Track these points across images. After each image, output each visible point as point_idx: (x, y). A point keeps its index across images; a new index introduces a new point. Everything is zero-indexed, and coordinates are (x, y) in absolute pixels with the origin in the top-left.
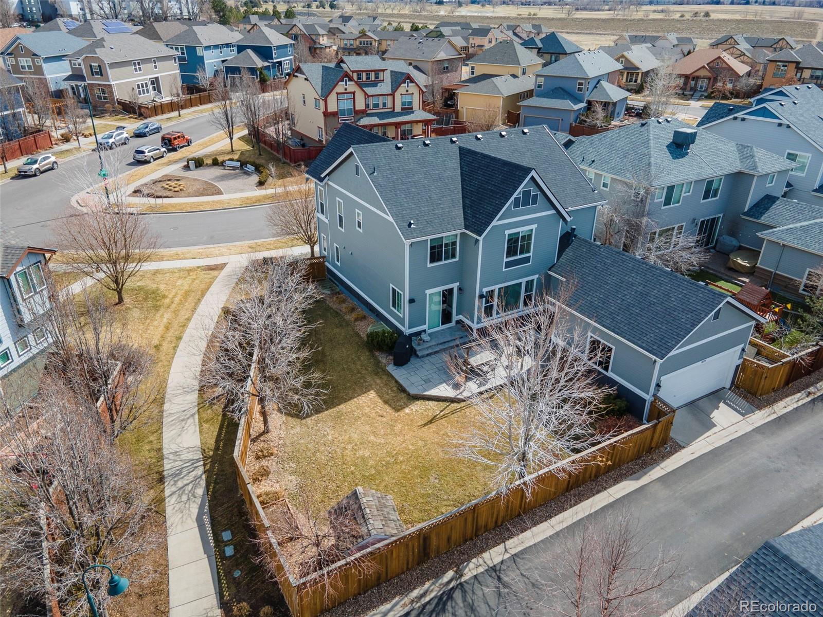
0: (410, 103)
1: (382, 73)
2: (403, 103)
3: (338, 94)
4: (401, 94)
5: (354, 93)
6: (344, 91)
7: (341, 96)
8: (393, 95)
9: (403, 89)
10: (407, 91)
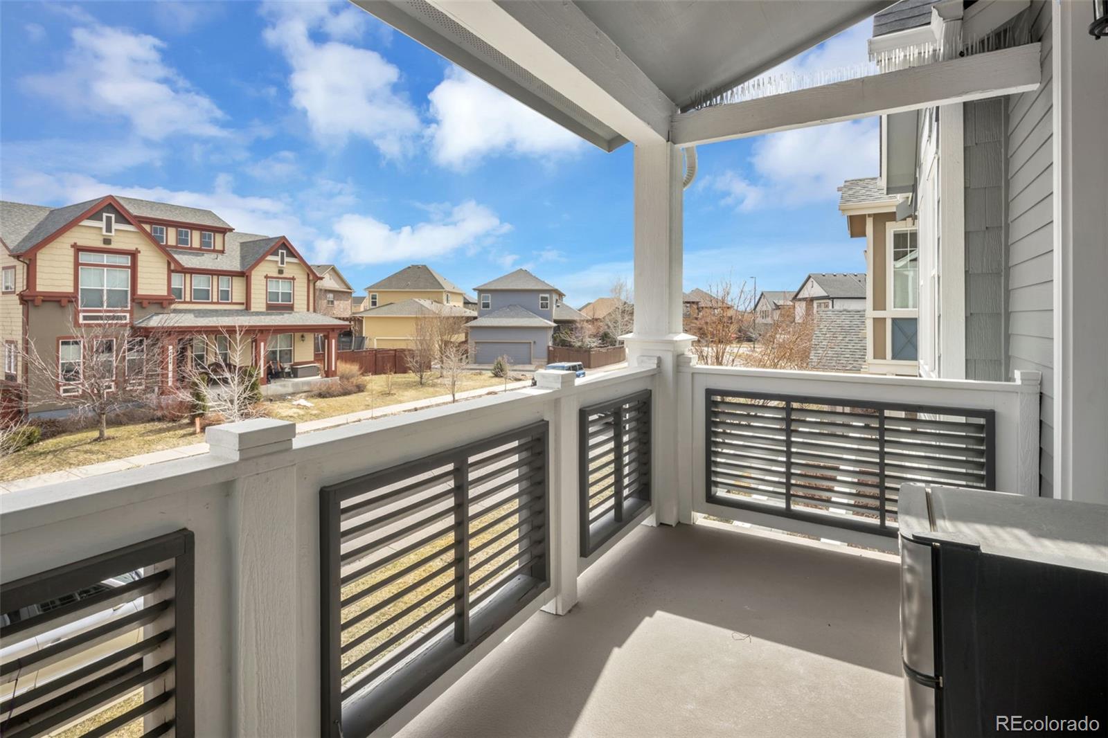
0: (288, 296)
1: (219, 237)
2: (271, 296)
3: (78, 249)
4: (266, 277)
5: (134, 255)
6: (100, 244)
7: (84, 258)
8: (244, 275)
9: (268, 267)
10: (281, 272)
